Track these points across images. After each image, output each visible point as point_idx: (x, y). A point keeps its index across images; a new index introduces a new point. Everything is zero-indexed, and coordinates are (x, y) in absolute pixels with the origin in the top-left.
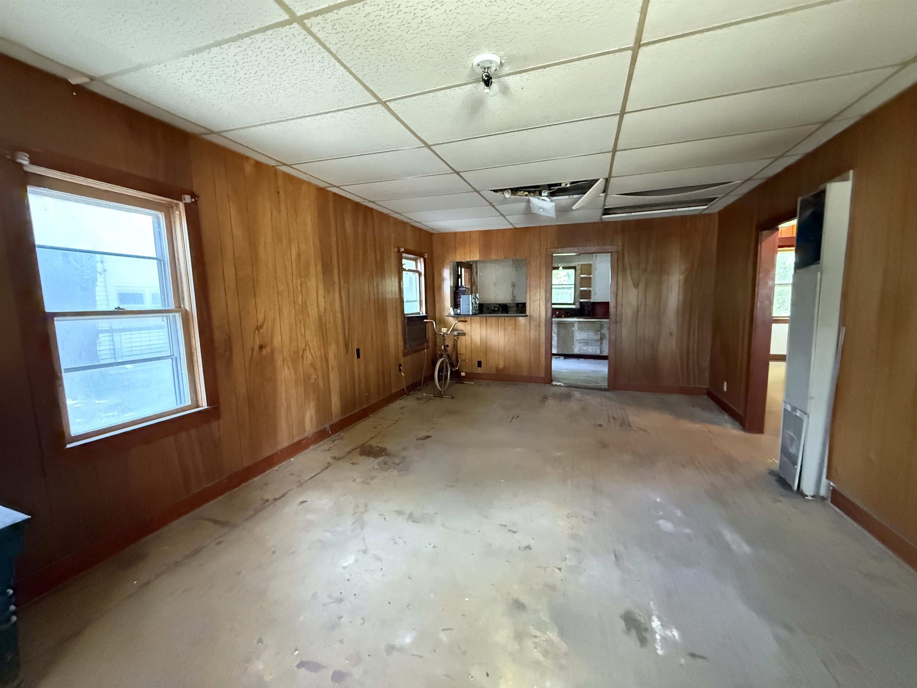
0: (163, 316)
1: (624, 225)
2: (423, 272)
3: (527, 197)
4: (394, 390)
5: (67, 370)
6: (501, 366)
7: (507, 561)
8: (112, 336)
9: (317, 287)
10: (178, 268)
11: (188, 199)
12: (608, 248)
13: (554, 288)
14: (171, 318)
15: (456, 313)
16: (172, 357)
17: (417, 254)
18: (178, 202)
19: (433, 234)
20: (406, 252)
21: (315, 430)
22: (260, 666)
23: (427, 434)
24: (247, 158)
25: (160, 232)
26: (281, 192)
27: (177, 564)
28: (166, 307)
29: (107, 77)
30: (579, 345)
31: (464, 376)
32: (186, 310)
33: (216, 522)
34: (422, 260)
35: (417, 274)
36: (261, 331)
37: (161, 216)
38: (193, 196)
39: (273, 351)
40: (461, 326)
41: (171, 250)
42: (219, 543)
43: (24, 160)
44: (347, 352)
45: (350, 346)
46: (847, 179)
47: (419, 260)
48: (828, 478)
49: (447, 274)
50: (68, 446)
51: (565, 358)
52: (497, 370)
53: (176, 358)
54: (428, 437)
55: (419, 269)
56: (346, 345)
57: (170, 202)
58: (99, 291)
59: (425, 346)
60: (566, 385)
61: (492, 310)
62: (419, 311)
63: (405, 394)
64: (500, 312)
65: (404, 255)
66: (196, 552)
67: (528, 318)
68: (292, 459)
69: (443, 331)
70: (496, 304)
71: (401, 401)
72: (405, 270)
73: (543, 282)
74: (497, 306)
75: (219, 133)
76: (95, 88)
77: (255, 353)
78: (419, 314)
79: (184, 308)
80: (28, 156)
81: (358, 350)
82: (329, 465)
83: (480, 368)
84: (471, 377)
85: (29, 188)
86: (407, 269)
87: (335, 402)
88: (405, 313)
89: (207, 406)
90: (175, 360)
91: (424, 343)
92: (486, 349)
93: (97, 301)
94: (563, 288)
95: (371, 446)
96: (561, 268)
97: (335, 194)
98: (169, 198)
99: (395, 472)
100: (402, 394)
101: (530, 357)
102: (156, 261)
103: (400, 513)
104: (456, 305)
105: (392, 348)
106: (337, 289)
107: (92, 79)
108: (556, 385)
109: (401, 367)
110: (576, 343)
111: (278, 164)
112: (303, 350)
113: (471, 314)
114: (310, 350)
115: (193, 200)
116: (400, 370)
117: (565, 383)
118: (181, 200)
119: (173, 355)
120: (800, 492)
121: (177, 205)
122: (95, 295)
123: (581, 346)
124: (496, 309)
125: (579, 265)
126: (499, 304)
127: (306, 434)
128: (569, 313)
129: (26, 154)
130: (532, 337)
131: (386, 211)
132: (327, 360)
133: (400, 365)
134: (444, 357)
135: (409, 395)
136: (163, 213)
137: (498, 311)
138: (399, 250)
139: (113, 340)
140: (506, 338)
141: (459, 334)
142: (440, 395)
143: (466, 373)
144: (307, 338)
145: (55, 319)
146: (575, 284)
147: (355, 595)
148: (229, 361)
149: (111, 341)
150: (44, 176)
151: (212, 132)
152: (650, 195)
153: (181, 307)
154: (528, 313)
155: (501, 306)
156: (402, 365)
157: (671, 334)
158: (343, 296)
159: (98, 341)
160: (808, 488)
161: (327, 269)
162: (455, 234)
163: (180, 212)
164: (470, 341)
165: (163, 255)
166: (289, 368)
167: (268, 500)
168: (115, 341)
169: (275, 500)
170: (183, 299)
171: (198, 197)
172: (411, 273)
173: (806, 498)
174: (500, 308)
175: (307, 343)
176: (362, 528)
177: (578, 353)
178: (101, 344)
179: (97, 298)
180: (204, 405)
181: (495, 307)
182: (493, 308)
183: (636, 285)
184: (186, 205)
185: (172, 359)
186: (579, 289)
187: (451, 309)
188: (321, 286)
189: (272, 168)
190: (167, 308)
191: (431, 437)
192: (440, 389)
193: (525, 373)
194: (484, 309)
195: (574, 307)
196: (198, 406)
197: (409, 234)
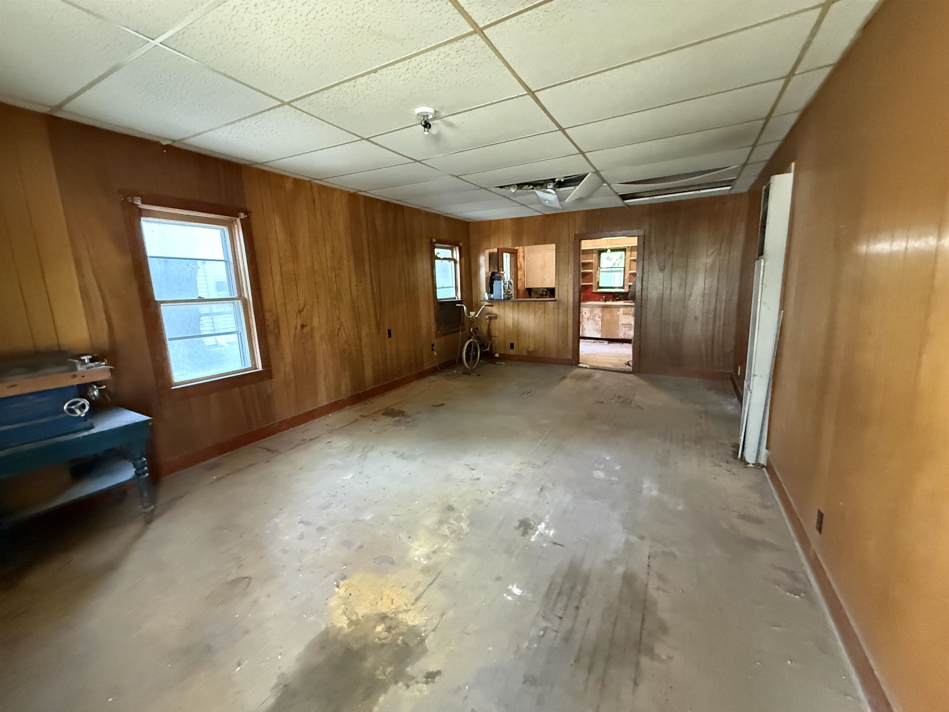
0: (230, 303)
1: (652, 209)
2: (458, 260)
3: (533, 190)
4: (427, 367)
5: (170, 339)
6: (531, 349)
7: (456, 485)
8: (212, 319)
9: (350, 277)
10: (238, 267)
11: (242, 216)
12: (635, 231)
13: (602, 271)
14: (236, 304)
15: (490, 298)
16: (238, 332)
17: (450, 244)
18: (235, 218)
19: (470, 223)
20: (437, 242)
21: (350, 394)
22: (278, 520)
23: (442, 403)
24: (288, 177)
25: (225, 241)
26: (317, 201)
27: (240, 470)
28: (232, 295)
29: (183, 139)
30: (624, 329)
31: (497, 357)
32: (245, 298)
33: (268, 450)
34: (457, 248)
35: (453, 262)
36: (302, 313)
37: (225, 229)
38: (246, 212)
39: (312, 329)
40: (495, 310)
41: (234, 254)
42: (267, 462)
43: (138, 202)
44: (379, 332)
45: (382, 327)
46: (790, 172)
47: (454, 248)
48: (767, 448)
49: (483, 261)
50: (173, 388)
51: (609, 343)
52: (528, 352)
53: (240, 333)
54: (442, 405)
55: (455, 257)
56: (378, 327)
57: (230, 219)
58: (200, 280)
59: (460, 328)
60: (592, 367)
61: (540, 295)
62: (454, 296)
63: (438, 371)
64: (548, 296)
65: (436, 245)
66: (252, 465)
67: (557, 301)
68: (330, 415)
69: (471, 315)
70: (545, 288)
71: (432, 377)
72: (439, 259)
73: (571, 266)
74: (545, 290)
75: (262, 164)
76: (177, 145)
77: (297, 331)
78: (455, 298)
79: (244, 296)
80: (140, 199)
81: (389, 331)
82: (356, 420)
83: (512, 350)
84: (504, 358)
85: (142, 219)
86: (441, 258)
87: (369, 372)
88: (438, 298)
89: (262, 368)
90: (240, 335)
91: (459, 326)
92: (518, 332)
93: (199, 289)
94: (612, 271)
95: (393, 410)
96: (609, 251)
97: (365, 197)
98: (229, 216)
99: (404, 428)
100: (434, 371)
101: (558, 340)
102: (224, 262)
103: (395, 453)
104: (491, 290)
105: (424, 331)
106: (368, 279)
107: (174, 141)
108: (582, 367)
109: (434, 347)
110: (621, 327)
111: (311, 179)
112: (339, 330)
113: (503, 298)
114: (344, 330)
115: (246, 216)
116: (433, 350)
117: (591, 366)
118: (238, 217)
119: (238, 331)
120: (743, 459)
121: (236, 220)
122: (197, 284)
123: (626, 330)
124: (544, 293)
125: (629, 247)
126: (547, 288)
127: (342, 397)
128: (617, 297)
129: (139, 198)
130: (560, 321)
131: (417, 207)
132: (360, 339)
133: (433, 345)
134: (472, 338)
135: (441, 372)
136: (227, 227)
137: (546, 295)
138: (431, 241)
139: (213, 322)
140: (536, 322)
141: (490, 318)
142: (467, 373)
143: (499, 355)
144: (342, 320)
145: (161, 305)
146: (624, 268)
147: (345, 494)
148: (278, 336)
149: (211, 323)
150: (150, 210)
151: (257, 163)
152: (650, 184)
153: (242, 296)
154: (556, 297)
155: (549, 290)
156: (435, 345)
157: (696, 318)
158: (374, 284)
159: (200, 323)
160: (750, 457)
161: (359, 262)
162: (490, 222)
163: (238, 226)
164: (503, 325)
165: (228, 258)
166: (325, 343)
167: (305, 440)
168: (215, 322)
169: (311, 440)
170: (243, 290)
171: (250, 213)
172: (447, 261)
173: (748, 465)
174: (548, 292)
175: (341, 324)
176: (364, 460)
177: (623, 337)
178: (203, 326)
179: (198, 286)
180: (260, 368)
181: (543, 291)
182: (541, 292)
183: (662, 269)
184: (241, 220)
185: (238, 334)
186: (628, 272)
187: (486, 294)
188: (354, 278)
189: (309, 182)
190: (233, 297)
191: (445, 405)
192: (468, 367)
193: (554, 355)
194: (532, 293)
195: (622, 290)
196: (256, 369)
197: (443, 224)
